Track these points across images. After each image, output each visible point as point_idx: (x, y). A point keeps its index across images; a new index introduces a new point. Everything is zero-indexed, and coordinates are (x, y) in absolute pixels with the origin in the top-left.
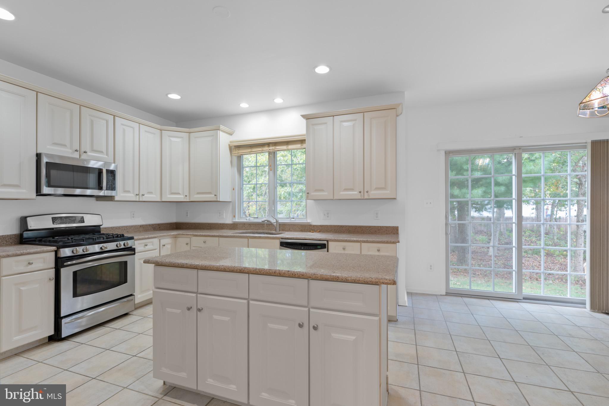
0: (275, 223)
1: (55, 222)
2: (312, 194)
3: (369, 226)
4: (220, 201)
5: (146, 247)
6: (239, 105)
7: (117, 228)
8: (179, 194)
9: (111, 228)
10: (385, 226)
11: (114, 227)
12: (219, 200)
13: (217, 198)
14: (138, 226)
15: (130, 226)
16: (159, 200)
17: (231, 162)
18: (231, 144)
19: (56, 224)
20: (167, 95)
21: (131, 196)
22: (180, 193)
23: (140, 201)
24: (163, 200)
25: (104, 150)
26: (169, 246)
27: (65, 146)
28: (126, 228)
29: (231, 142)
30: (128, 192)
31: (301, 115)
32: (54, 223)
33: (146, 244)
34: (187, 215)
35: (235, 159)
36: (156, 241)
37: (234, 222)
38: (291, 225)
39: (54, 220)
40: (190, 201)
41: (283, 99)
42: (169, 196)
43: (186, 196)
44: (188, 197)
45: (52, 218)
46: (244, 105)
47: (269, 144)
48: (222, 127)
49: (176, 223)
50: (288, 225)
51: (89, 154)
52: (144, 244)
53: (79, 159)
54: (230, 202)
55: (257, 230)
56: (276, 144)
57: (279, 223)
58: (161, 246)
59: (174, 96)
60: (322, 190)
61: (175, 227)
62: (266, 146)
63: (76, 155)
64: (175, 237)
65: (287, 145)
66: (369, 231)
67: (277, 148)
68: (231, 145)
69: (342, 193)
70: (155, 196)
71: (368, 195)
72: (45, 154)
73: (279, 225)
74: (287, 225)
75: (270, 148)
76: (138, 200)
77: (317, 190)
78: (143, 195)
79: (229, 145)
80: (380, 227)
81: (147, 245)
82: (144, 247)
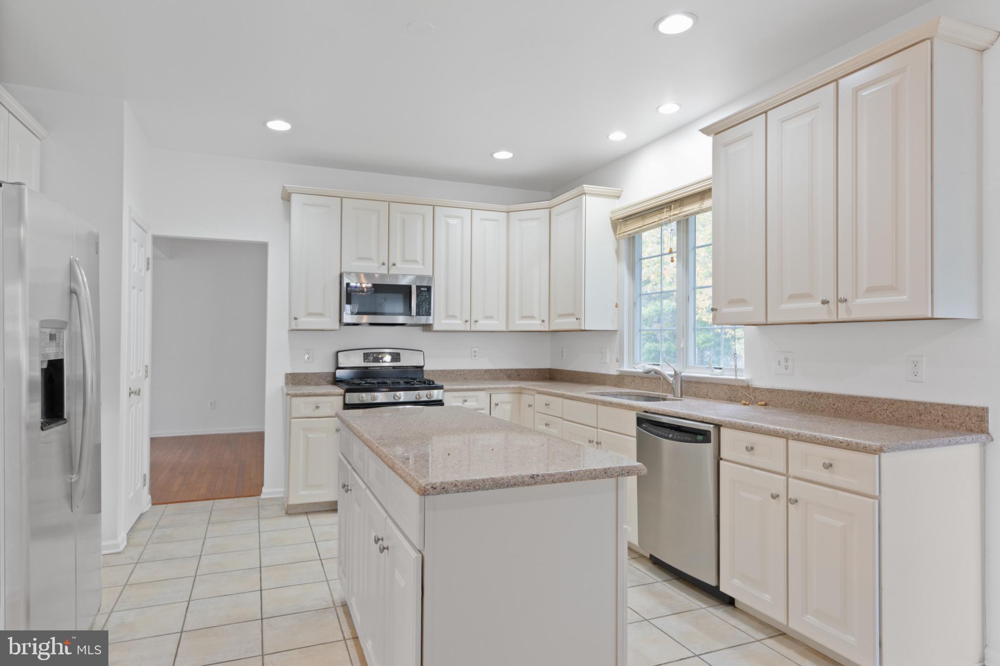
0: (671, 376)
1: (366, 359)
2: (725, 310)
3: (891, 400)
4: (586, 329)
5: (466, 403)
6: (608, 137)
7: (449, 371)
8: (532, 317)
9: (441, 371)
10: (938, 404)
11: (445, 371)
12: (583, 329)
13: (580, 324)
14: (482, 370)
15: (468, 370)
16: (504, 329)
17: (617, 252)
18: (613, 217)
19: (367, 362)
20: (492, 155)
21: (457, 324)
22: (535, 316)
23: (472, 330)
24: (511, 329)
25: (419, 258)
26: (508, 407)
27: (371, 259)
28: (462, 373)
29: (612, 213)
30: (454, 317)
31: (700, 130)
32: (366, 361)
33: (465, 399)
34: (563, 356)
35: (624, 245)
36: (483, 395)
37: (621, 371)
38: (710, 383)
39: (366, 357)
40: (550, 330)
41: (678, 104)
42: (518, 322)
43: (543, 321)
44: (546, 322)
45: (364, 354)
46: (617, 136)
47: (668, 205)
48: (587, 187)
49: (549, 369)
50: (705, 383)
51: (398, 265)
52: (462, 399)
53: (388, 275)
54: (617, 331)
55: (654, 391)
56: (680, 202)
57: (682, 377)
58: (493, 405)
59: (503, 155)
60: (742, 301)
61: (548, 376)
62: (665, 210)
63: (384, 270)
64: (520, 392)
65: (701, 200)
66: (891, 415)
67: (684, 209)
68: (613, 219)
69: (784, 306)
70: (496, 322)
71: (848, 310)
72: (346, 272)
73: (681, 381)
74: (702, 383)
75: (672, 213)
76: (468, 329)
77: (732, 302)
78: (476, 322)
79: (611, 218)
80: (925, 404)
81: (466, 401)
82: (463, 403)
